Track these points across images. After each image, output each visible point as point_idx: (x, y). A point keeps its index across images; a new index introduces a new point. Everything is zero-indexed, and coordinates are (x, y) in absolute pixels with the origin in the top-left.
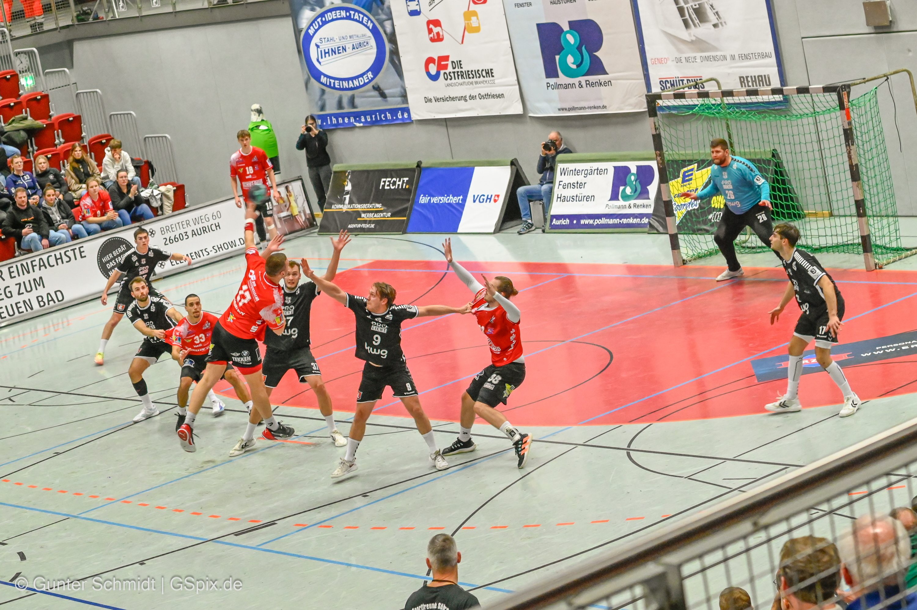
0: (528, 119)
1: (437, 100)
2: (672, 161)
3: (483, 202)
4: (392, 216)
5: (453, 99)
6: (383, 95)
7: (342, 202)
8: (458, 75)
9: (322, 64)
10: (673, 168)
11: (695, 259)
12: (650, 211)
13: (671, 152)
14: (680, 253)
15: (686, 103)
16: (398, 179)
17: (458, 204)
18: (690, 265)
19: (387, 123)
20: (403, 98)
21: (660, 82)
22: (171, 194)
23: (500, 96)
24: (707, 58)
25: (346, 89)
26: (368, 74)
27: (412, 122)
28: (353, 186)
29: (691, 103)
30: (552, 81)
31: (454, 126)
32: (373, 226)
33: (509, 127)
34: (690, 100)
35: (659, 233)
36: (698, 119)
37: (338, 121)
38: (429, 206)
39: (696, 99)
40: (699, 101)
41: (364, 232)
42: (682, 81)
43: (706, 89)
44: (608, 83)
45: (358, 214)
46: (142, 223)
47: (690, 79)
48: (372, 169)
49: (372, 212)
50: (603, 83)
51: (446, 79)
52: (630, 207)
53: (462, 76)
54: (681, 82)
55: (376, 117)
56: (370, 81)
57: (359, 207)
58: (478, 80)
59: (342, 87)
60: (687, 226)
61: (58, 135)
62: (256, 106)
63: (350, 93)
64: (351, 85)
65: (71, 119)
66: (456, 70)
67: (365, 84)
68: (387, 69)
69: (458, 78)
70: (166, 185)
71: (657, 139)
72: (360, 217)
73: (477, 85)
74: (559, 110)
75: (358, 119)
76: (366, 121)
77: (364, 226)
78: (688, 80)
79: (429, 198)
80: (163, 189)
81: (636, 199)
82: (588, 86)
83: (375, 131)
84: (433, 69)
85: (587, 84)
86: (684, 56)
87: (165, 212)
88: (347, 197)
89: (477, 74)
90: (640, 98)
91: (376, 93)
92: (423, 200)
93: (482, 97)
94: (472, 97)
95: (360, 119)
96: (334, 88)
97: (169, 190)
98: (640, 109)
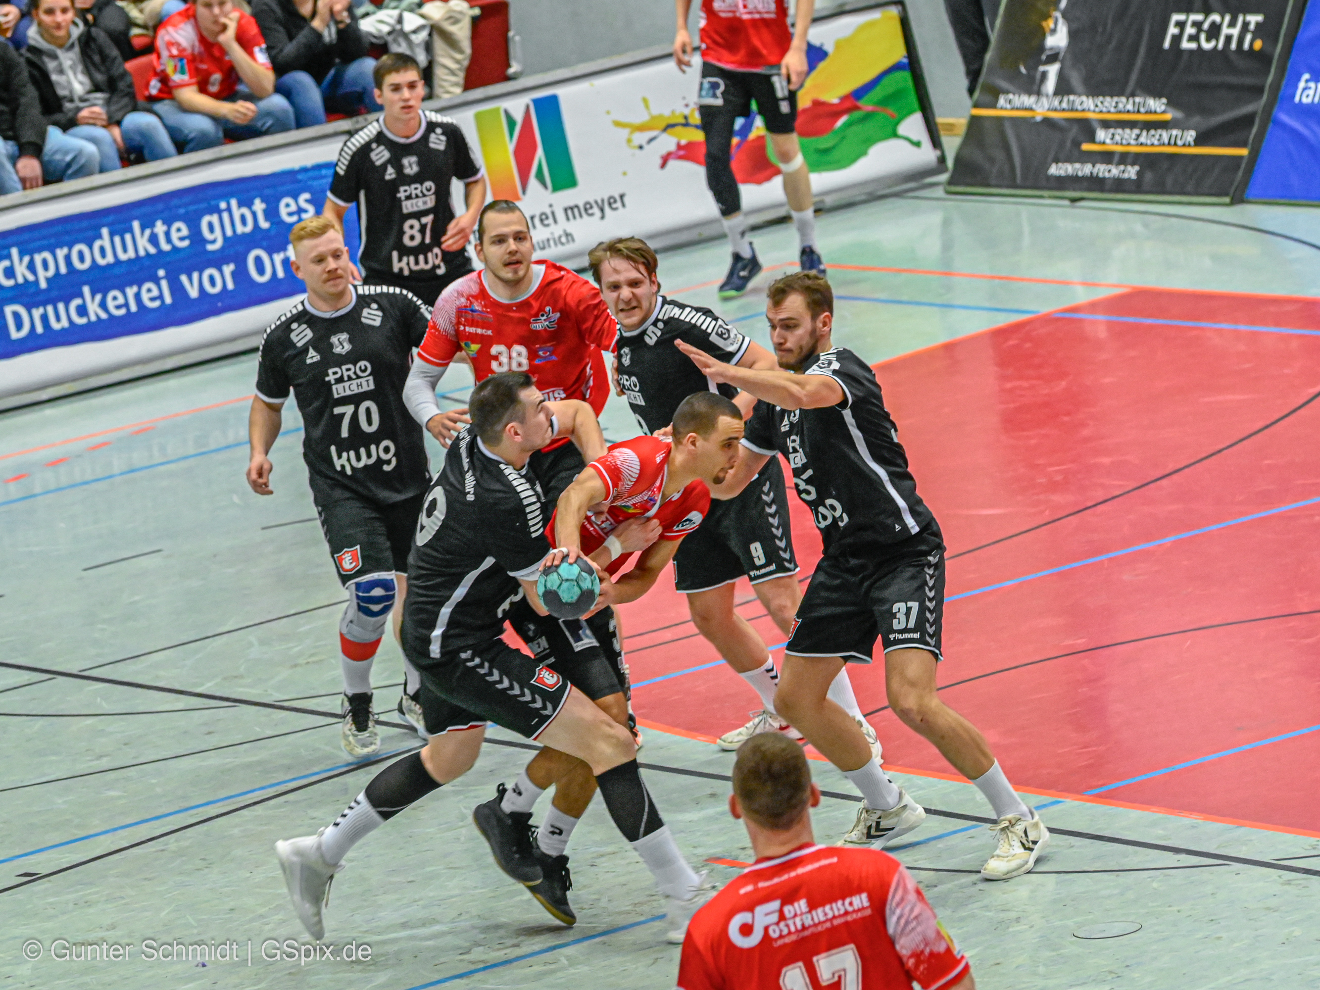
4: (1199, 142)
32: (1132, 172)
41: (1102, 190)
45: (1087, 129)
49: (1132, 124)
57: (1089, 106)
72: (1092, 139)
77: (1102, 170)
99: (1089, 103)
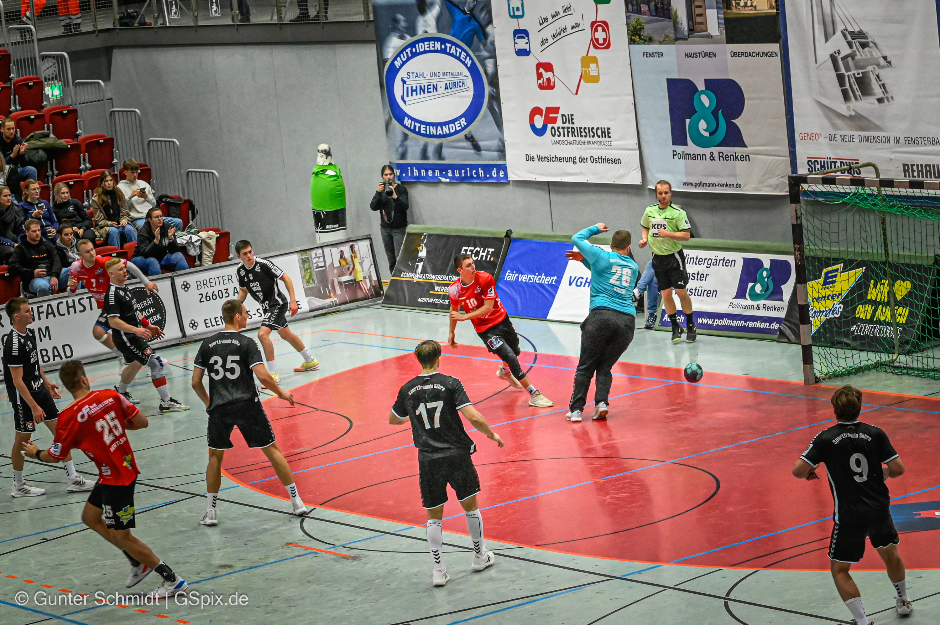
0: (647, 192)
1: (541, 159)
2: (813, 258)
3: (580, 286)
5: (560, 159)
6: (477, 148)
7: (413, 270)
8: (568, 132)
9: (407, 103)
10: (813, 266)
11: (830, 378)
12: (782, 315)
13: (812, 247)
14: (812, 368)
15: (836, 190)
16: (482, 249)
17: (551, 285)
18: (823, 384)
19: (479, 181)
20: (500, 153)
21: (809, 161)
22: (213, 242)
23: (617, 161)
24: (867, 139)
25: (433, 136)
26: (461, 120)
27: (508, 183)
28: (428, 252)
29: (842, 190)
30: (680, 149)
31: (558, 192)
33: (623, 198)
34: (841, 187)
35: (790, 342)
36: (848, 211)
37: (420, 173)
38: (515, 284)
39: (847, 187)
40: (853, 189)
41: (437, 308)
42: (836, 162)
43: (862, 175)
44: (745, 158)
45: (431, 286)
46: (175, 273)
47: (845, 161)
48: (452, 234)
50: (739, 157)
51: (554, 136)
52: (758, 307)
53: (573, 133)
54: (833, 164)
55: (466, 173)
56: (463, 129)
57: (433, 278)
58: (592, 139)
59: (428, 133)
60: (825, 338)
61: (84, 160)
62: (324, 146)
63: (437, 141)
64: (440, 132)
65: (102, 141)
66: (567, 125)
67: (456, 132)
68: (485, 117)
69: (568, 136)
70: (207, 231)
71: (797, 230)
72: (433, 289)
73: (590, 146)
74: (684, 184)
75: (444, 173)
76: (454, 177)
77: (436, 301)
78: (841, 162)
79: (517, 275)
80: (203, 235)
81: (766, 299)
82: (721, 158)
83: (464, 189)
84: (539, 122)
85: (720, 157)
86: (839, 133)
87: (203, 263)
88: (421, 265)
89: (591, 132)
90: (782, 179)
91: (468, 144)
92: (510, 276)
93: (594, 160)
94: (582, 160)
95: (447, 173)
96: (419, 133)
97: (211, 236)
98: (781, 191)
99: (433, 277)
